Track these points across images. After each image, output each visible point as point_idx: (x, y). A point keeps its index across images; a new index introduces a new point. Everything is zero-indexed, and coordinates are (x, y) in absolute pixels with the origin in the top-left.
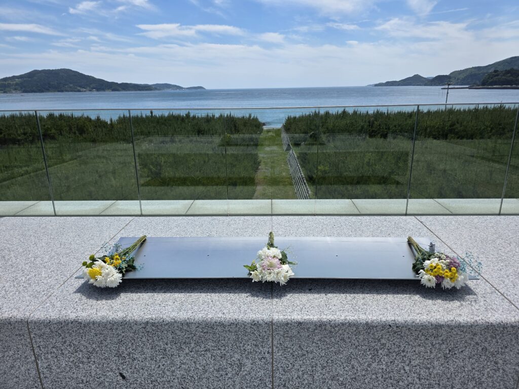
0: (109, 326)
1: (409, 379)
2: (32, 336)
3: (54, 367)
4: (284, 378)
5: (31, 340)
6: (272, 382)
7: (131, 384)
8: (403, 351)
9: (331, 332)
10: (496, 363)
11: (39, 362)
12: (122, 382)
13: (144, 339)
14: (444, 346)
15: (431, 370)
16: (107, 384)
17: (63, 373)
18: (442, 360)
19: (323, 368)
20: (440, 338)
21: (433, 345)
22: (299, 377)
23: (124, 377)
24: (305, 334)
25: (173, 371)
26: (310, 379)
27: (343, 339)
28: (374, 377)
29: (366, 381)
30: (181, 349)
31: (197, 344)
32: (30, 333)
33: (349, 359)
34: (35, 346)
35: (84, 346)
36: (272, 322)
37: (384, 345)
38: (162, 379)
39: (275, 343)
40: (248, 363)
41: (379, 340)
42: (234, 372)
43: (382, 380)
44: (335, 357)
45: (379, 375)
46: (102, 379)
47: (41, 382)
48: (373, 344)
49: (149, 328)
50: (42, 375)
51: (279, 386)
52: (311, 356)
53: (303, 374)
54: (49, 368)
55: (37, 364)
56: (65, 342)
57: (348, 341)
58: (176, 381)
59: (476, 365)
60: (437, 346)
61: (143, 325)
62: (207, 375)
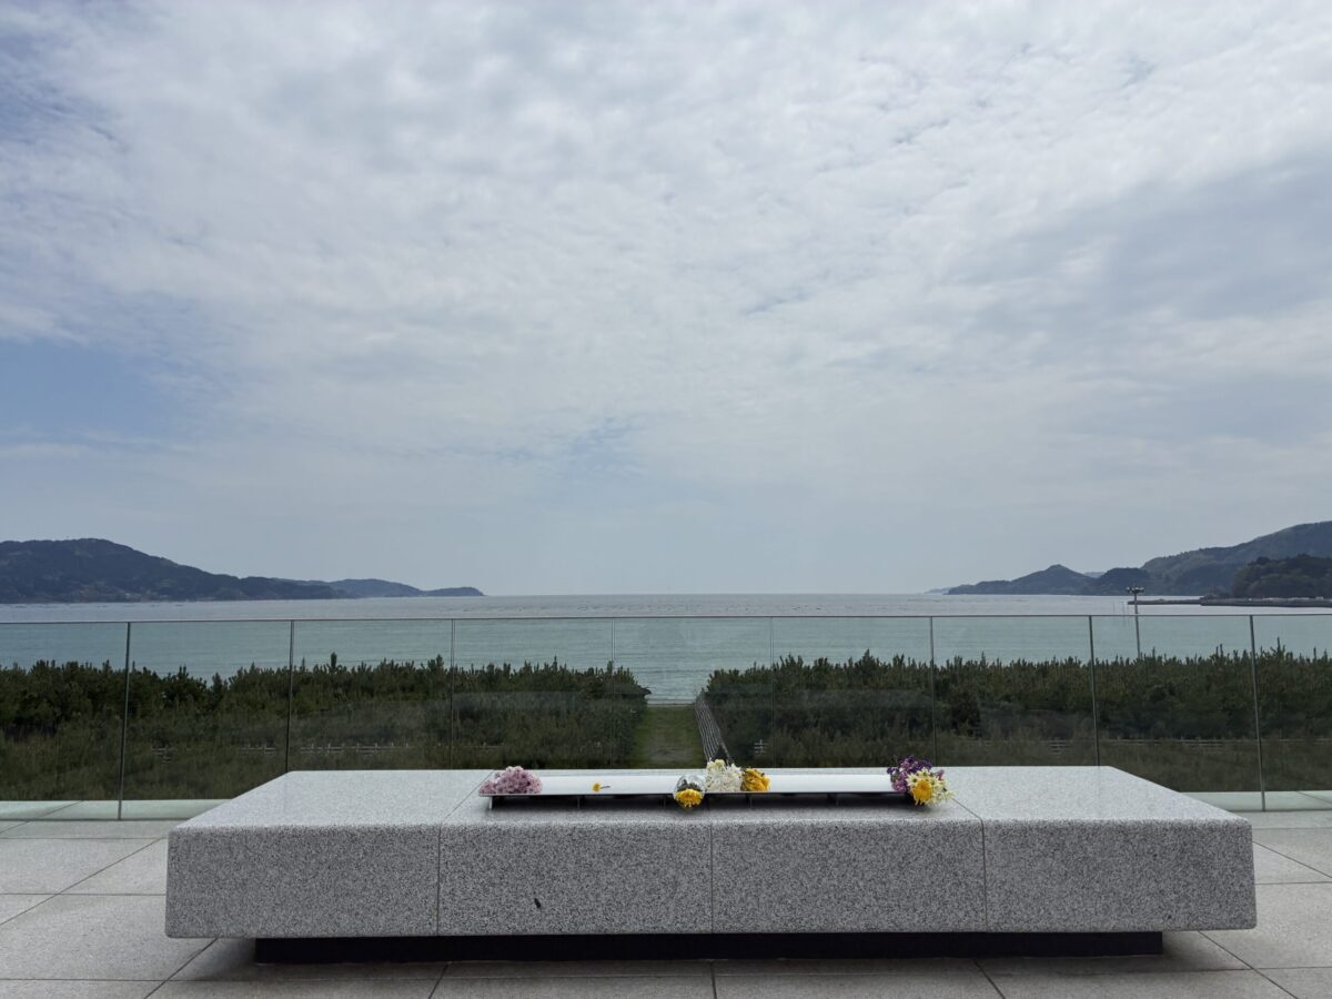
0: (531, 834)
1: (865, 899)
2: (442, 848)
3: (459, 893)
4: (725, 901)
5: (439, 853)
6: (712, 908)
7: (546, 915)
8: (854, 860)
9: (775, 837)
10: (956, 874)
11: (442, 885)
12: (536, 912)
13: (569, 850)
14: (896, 852)
15: (887, 886)
16: (517, 915)
17: (468, 901)
18: (897, 873)
19: (769, 885)
20: (891, 842)
21: (885, 852)
22: (742, 900)
23: (538, 905)
24: (747, 840)
25: (598, 895)
26: (754, 902)
27: (788, 846)
28: (826, 897)
29: (818, 904)
30: (609, 863)
31: (628, 855)
32: (440, 843)
33: (796, 871)
34: (442, 862)
35: (499, 860)
36: (711, 826)
37: (832, 852)
38: (586, 907)
39: (715, 852)
40: (683, 880)
41: (827, 847)
42: (668, 895)
43: (836, 901)
44: (781, 871)
45: (832, 895)
46: (512, 909)
47: (437, 916)
48: (821, 852)
49: (575, 836)
50: (441, 905)
51: (719, 913)
52: (754, 869)
53: (747, 896)
54: (452, 893)
55: (439, 888)
56: (478, 856)
57: (794, 847)
58: (600, 909)
59: (935, 878)
60: (889, 852)
61: (569, 832)
62: (636, 900)
